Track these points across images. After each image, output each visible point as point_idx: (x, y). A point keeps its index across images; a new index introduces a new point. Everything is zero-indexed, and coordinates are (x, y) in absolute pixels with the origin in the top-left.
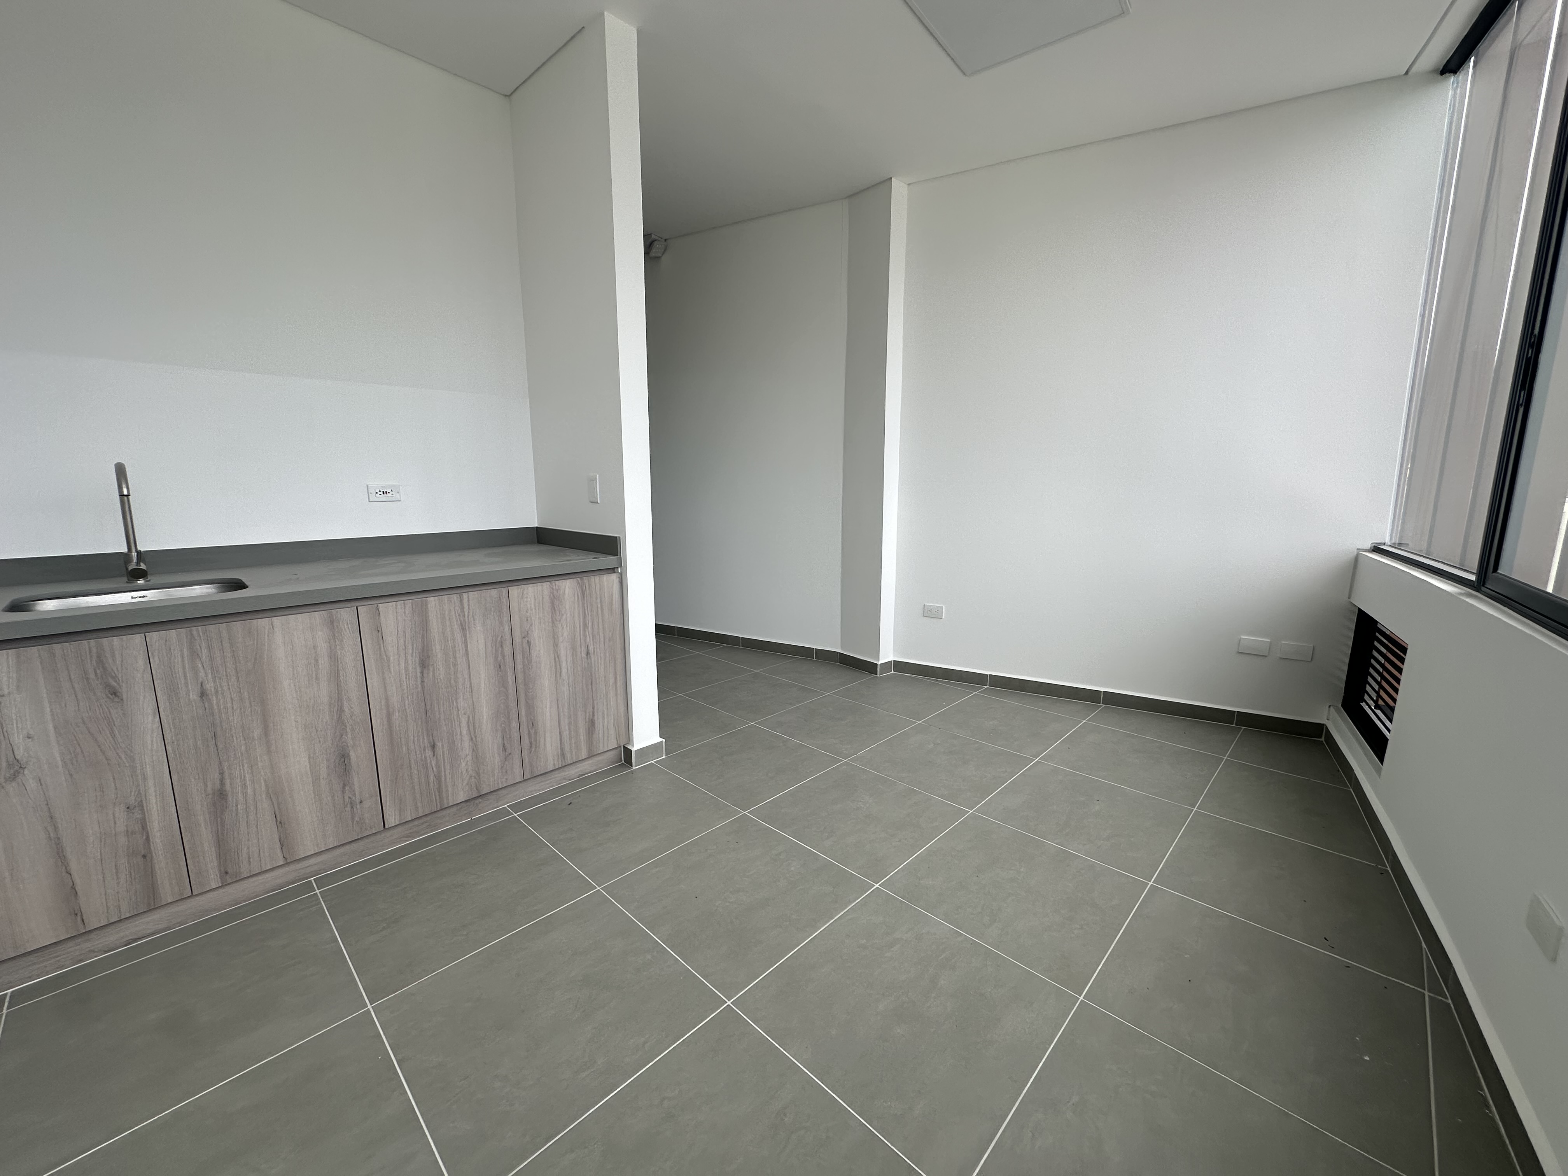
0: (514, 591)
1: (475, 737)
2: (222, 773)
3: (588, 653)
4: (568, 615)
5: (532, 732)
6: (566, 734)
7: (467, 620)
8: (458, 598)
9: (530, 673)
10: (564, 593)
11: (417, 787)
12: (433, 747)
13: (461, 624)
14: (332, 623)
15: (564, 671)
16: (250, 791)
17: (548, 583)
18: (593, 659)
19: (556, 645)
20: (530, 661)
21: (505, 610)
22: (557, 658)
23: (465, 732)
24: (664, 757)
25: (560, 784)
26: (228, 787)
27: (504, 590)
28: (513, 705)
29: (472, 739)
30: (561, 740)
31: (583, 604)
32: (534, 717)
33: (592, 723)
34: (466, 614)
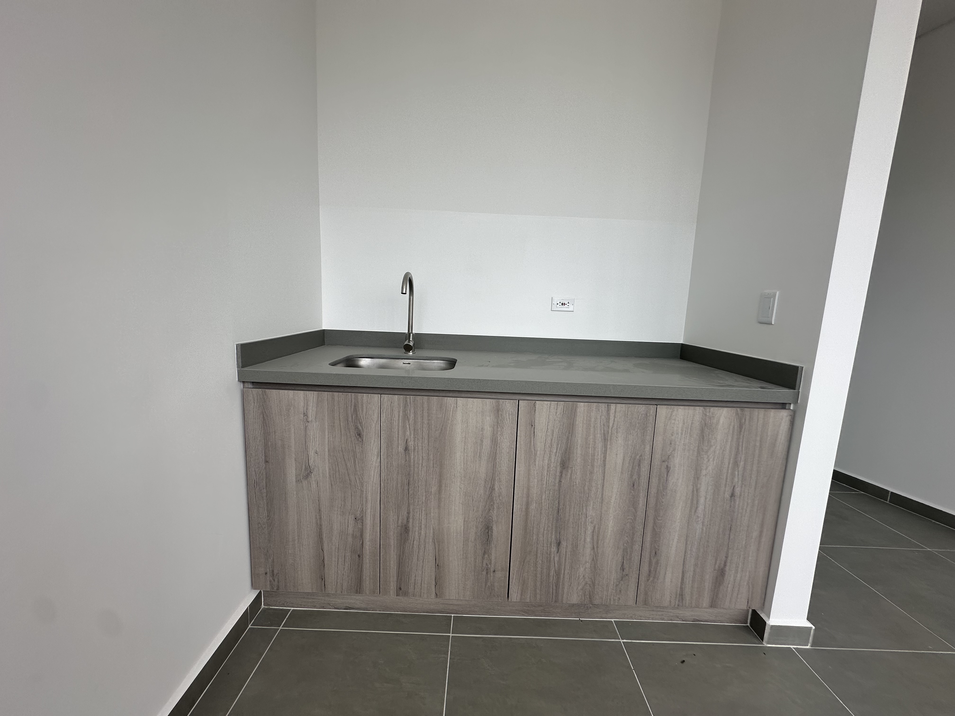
0: (663, 411)
1: (597, 547)
2: (408, 513)
3: (732, 495)
4: (718, 448)
5: (654, 561)
6: (689, 575)
7: (610, 431)
8: (606, 407)
9: (663, 500)
10: (718, 423)
11: (539, 575)
12: (559, 544)
13: (604, 434)
14: (498, 411)
15: (701, 507)
16: (423, 532)
17: (702, 408)
18: (737, 503)
19: (697, 478)
20: (665, 488)
21: (650, 429)
22: (695, 492)
23: (588, 540)
24: (808, 647)
25: (671, 620)
26: (410, 524)
27: (653, 408)
28: (640, 528)
29: (594, 548)
30: (683, 579)
31: (738, 439)
32: (659, 546)
33: (721, 573)
34: (611, 425)
